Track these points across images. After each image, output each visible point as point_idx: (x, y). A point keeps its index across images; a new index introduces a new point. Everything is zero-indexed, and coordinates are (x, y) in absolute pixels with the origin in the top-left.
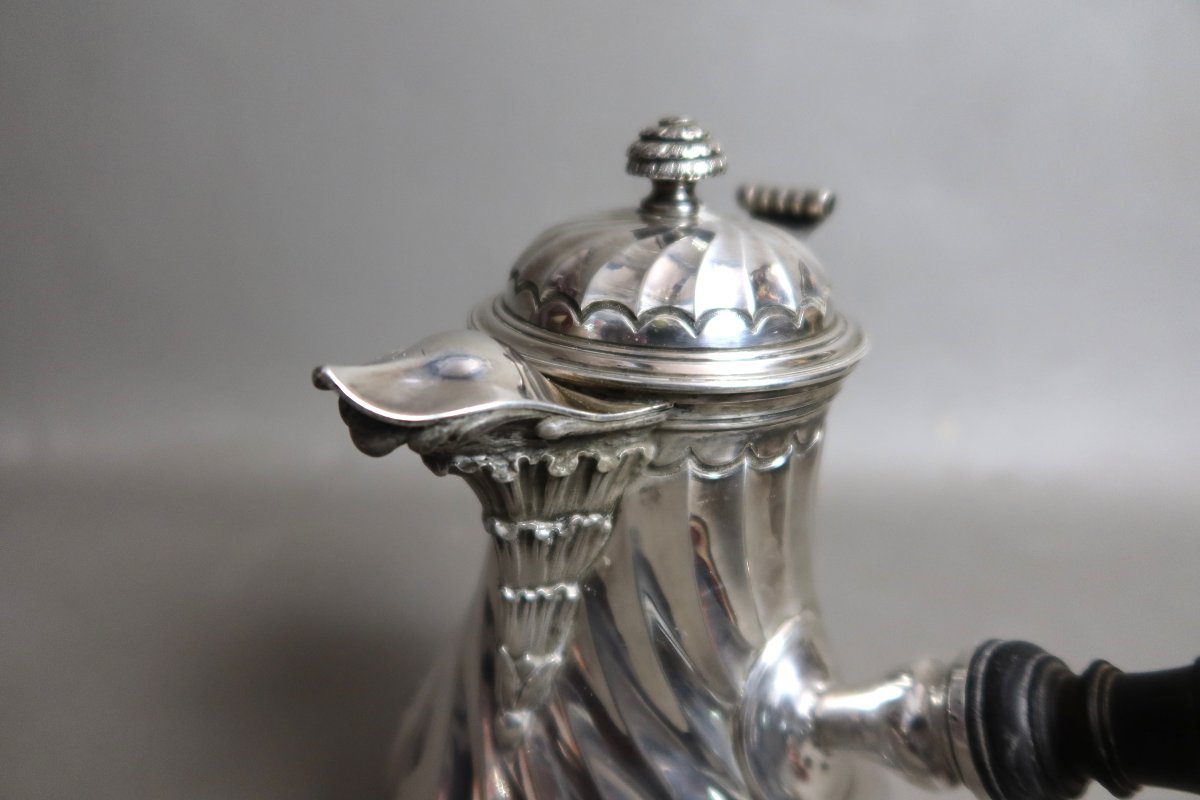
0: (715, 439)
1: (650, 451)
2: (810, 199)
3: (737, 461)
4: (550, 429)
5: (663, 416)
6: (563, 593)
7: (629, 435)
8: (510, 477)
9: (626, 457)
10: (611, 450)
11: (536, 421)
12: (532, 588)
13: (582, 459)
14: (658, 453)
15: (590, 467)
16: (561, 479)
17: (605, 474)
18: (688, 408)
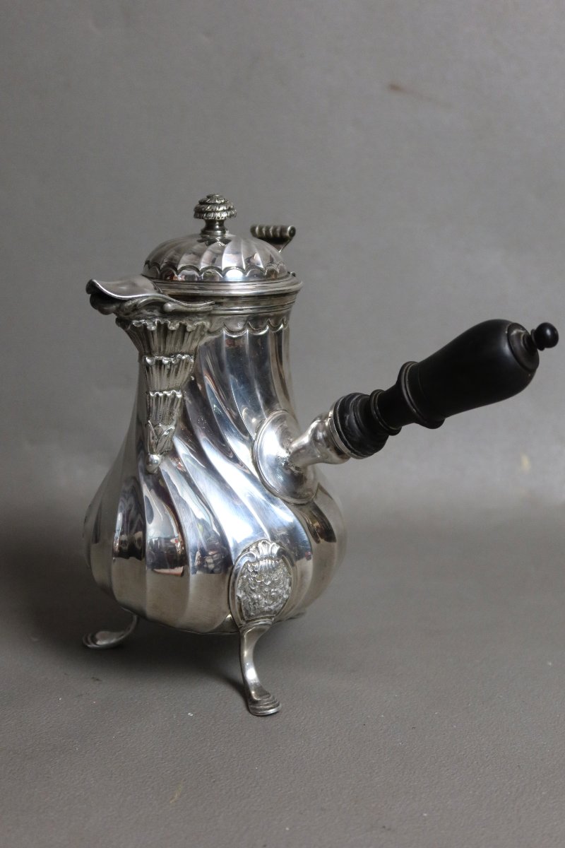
0: (233, 319)
1: (207, 324)
2: (283, 230)
3: (243, 330)
4: (168, 307)
5: (211, 307)
6: (175, 394)
7: (199, 316)
8: (153, 328)
9: (198, 326)
10: (192, 323)
11: (164, 303)
12: (161, 391)
13: (180, 324)
14: (211, 325)
15: (183, 328)
16: (173, 331)
17: (190, 332)
18: (220, 304)
